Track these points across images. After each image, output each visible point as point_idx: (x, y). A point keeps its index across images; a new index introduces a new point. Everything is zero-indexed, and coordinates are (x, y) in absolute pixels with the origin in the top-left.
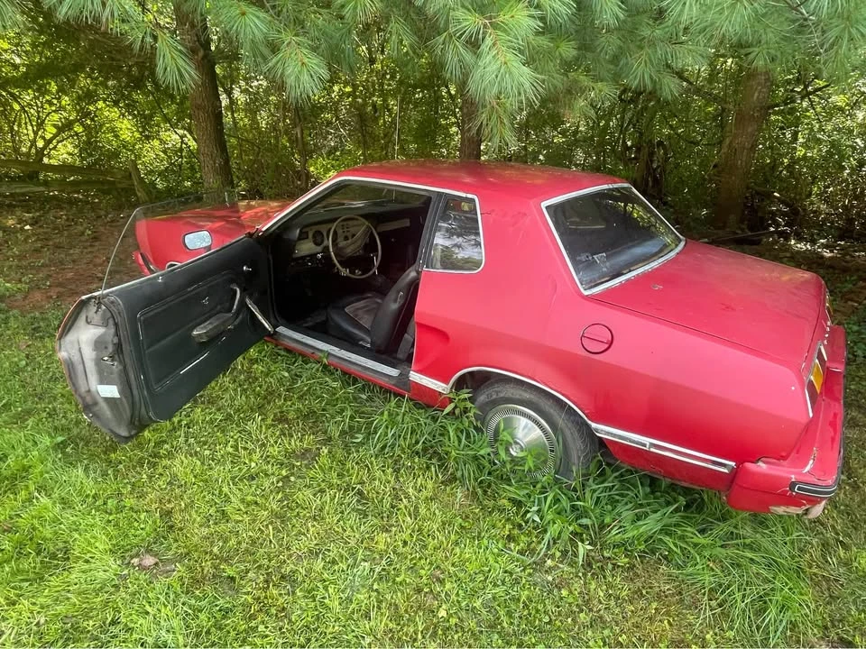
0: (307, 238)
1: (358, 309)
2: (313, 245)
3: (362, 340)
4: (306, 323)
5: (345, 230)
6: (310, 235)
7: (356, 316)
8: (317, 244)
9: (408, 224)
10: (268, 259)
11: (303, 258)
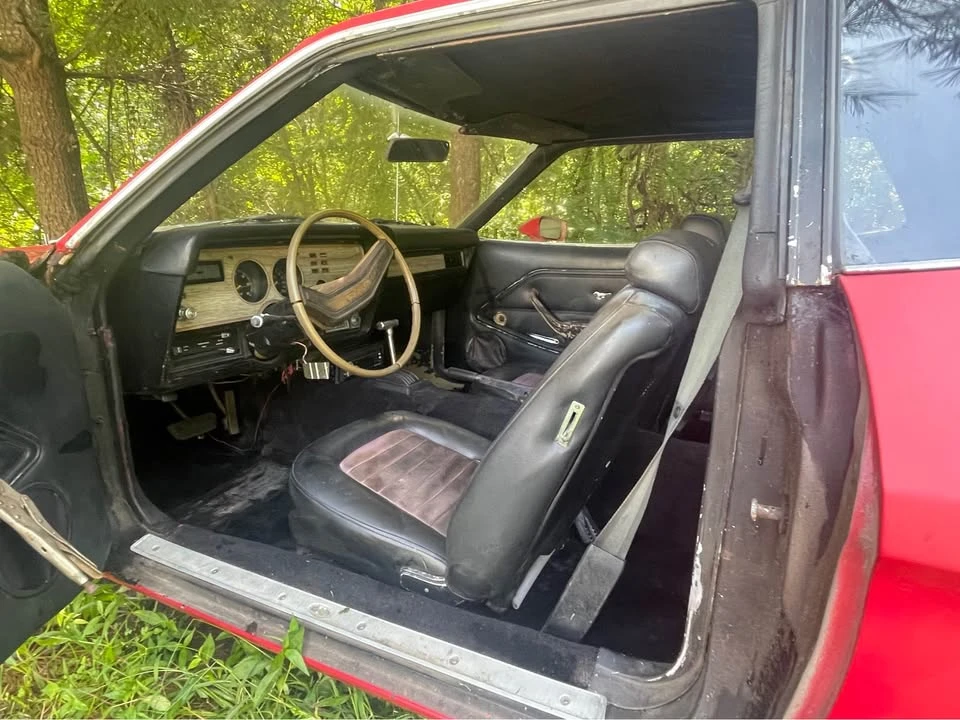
0: (222, 279)
1: (374, 462)
2: (239, 300)
3: (411, 562)
4: (227, 503)
5: (319, 267)
6: (230, 271)
7: (378, 483)
8: (247, 296)
9: (442, 266)
10: (99, 337)
11: (211, 333)
